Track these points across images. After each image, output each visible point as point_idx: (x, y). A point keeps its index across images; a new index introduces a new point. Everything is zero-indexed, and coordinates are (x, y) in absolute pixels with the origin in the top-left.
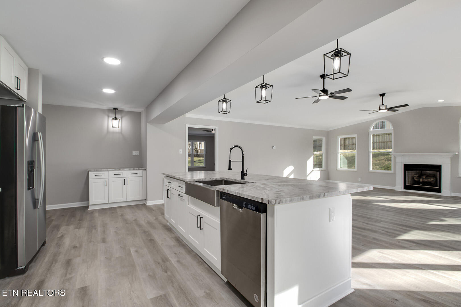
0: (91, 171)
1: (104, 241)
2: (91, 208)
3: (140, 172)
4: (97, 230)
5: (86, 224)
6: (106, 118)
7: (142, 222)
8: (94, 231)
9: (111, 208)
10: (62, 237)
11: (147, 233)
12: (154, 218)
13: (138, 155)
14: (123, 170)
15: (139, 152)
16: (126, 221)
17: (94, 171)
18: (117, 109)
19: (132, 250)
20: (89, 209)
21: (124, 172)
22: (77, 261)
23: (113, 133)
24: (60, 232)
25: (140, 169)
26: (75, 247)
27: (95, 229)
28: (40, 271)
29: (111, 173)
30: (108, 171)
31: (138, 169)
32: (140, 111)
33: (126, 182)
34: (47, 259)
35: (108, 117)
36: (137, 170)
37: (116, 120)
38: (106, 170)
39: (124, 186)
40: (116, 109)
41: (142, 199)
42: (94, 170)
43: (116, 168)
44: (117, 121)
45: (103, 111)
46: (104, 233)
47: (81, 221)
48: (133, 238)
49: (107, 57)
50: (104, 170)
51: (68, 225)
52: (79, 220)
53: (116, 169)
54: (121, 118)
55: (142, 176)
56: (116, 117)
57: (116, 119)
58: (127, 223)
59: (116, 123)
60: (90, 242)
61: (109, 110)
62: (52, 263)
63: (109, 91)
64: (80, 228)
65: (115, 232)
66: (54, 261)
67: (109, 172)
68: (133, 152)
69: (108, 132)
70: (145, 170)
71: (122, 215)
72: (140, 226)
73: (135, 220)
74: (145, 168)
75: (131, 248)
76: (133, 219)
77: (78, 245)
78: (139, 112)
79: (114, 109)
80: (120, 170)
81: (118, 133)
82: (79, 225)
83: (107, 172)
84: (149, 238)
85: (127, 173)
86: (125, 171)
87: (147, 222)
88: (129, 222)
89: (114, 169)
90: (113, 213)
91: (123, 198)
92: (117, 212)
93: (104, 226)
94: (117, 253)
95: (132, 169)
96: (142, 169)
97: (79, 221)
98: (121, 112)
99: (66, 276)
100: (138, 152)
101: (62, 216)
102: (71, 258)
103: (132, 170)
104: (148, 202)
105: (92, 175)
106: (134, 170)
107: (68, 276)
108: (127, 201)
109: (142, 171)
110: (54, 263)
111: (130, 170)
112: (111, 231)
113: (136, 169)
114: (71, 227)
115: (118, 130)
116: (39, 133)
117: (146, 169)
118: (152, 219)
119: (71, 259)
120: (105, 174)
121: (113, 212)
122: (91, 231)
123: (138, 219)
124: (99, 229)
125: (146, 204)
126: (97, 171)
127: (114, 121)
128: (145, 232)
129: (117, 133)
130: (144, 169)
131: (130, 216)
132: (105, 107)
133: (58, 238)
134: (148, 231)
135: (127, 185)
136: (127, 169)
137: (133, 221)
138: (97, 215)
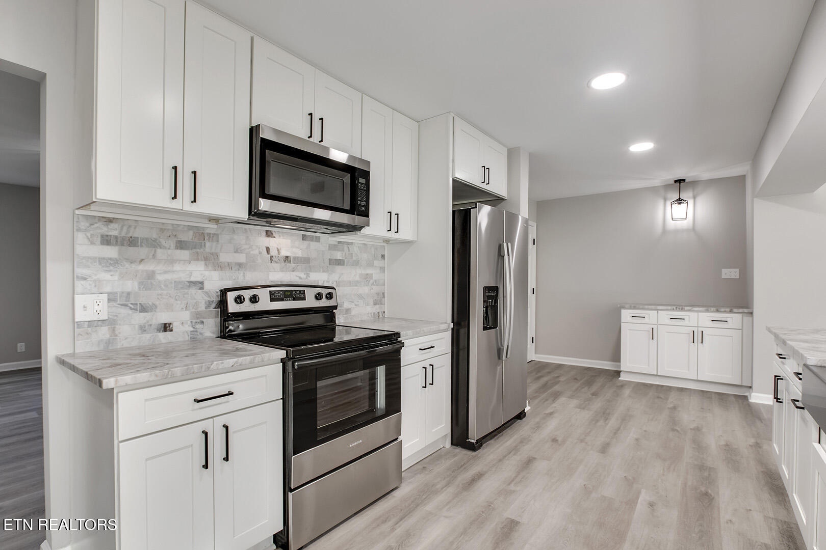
0: (624, 308)
1: (604, 449)
2: (623, 377)
3: (734, 319)
4: (607, 422)
5: (597, 404)
6: (661, 203)
7: (713, 440)
8: (601, 422)
9: (663, 386)
10: (551, 413)
11: (706, 474)
12: (752, 441)
13: (738, 277)
14: (689, 311)
15: (740, 270)
16: (673, 424)
17: (630, 308)
18: (684, 180)
19: (645, 497)
20: (620, 379)
21: (693, 315)
22: (541, 466)
23: (677, 231)
24: (554, 405)
25: (735, 310)
26: (554, 440)
27: (606, 419)
28: (491, 457)
29: (665, 316)
30: (658, 310)
31: (728, 310)
32: (742, 174)
33: (697, 337)
34: (509, 443)
35: (665, 200)
36: (725, 312)
37: (680, 203)
38: (653, 307)
39: (693, 347)
40: (680, 181)
41: (740, 384)
42: (631, 306)
43: (674, 305)
44: (684, 205)
45: (654, 190)
46: (615, 433)
47: (594, 397)
48: (664, 470)
49: (596, 76)
50: (650, 307)
51: (571, 397)
52: (593, 394)
53: (675, 308)
54: (694, 198)
55: (741, 328)
56: (680, 199)
57: (680, 201)
58: (673, 430)
59: (679, 211)
60: (582, 441)
61: (667, 187)
62: (510, 453)
63: (642, 147)
64: (584, 409)
65: (637, 440)
66: (515, 450)
67: (659, 312)
68: (723, 270)
69: (665, 231)
70: (751, 315)
71: (675, 408)
72: (699, 447)
73: (698, 429)
74: (750, 311)
75: (643, 491)
76: (693, 426)
77: (560, 439)
78: (742, 176)
79: (676, 181)
80: (682, 309)
81: (687, 230)
82: (586, 402)
83: (656, 312)
84: (703, 489)
85: (701, 319)
86: (696, 313)
87: (723, 443)
88: (679, 429)
89: (669, 308)
90: (658, 397)
91: (689, 370)
92: (667, 399)
93: (626, 418)
94: (610, 489)
95: (712, 309)
96: (741, 310)
97: (590, 396)
98: (694, 184)
99: (510, 484)
100: (737, 270)
101: (576, 379)
102: (536, 457)
103: (713, 312)
104: (753, 394)
105: (626, 315)
106: (718, 311)
107: (512, 487)
108: (699, 379)
109: (741, 315)
110: (513, 453)
111: (707, 311)
112: (631, 434)
113: (723, 310)
114: (575, 402)
115: (686, 224)
116: (505, 245)
117: (752, 313)
118: (742, 439)
119: (535, 459)
120: (651, 316)
121: (662, 396)
122: (597, 421)
123: (704, 430)
124: (613, 422)
125: (749, 397)
126: (635, 308)
127: (675, 206)
128: (702, 468)
129: (682, 231)
130: (746, 310)
131: (689, 416)
132: (657, 182)
133: (545, 414)
134: (710, 468)
135: (700, 344)
136: (701, 309)
137: (691, 429)
138: (627, 392)
